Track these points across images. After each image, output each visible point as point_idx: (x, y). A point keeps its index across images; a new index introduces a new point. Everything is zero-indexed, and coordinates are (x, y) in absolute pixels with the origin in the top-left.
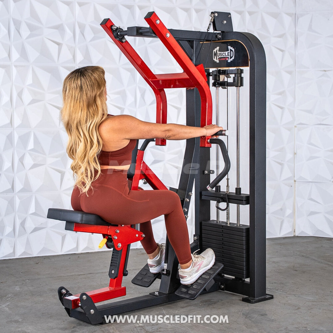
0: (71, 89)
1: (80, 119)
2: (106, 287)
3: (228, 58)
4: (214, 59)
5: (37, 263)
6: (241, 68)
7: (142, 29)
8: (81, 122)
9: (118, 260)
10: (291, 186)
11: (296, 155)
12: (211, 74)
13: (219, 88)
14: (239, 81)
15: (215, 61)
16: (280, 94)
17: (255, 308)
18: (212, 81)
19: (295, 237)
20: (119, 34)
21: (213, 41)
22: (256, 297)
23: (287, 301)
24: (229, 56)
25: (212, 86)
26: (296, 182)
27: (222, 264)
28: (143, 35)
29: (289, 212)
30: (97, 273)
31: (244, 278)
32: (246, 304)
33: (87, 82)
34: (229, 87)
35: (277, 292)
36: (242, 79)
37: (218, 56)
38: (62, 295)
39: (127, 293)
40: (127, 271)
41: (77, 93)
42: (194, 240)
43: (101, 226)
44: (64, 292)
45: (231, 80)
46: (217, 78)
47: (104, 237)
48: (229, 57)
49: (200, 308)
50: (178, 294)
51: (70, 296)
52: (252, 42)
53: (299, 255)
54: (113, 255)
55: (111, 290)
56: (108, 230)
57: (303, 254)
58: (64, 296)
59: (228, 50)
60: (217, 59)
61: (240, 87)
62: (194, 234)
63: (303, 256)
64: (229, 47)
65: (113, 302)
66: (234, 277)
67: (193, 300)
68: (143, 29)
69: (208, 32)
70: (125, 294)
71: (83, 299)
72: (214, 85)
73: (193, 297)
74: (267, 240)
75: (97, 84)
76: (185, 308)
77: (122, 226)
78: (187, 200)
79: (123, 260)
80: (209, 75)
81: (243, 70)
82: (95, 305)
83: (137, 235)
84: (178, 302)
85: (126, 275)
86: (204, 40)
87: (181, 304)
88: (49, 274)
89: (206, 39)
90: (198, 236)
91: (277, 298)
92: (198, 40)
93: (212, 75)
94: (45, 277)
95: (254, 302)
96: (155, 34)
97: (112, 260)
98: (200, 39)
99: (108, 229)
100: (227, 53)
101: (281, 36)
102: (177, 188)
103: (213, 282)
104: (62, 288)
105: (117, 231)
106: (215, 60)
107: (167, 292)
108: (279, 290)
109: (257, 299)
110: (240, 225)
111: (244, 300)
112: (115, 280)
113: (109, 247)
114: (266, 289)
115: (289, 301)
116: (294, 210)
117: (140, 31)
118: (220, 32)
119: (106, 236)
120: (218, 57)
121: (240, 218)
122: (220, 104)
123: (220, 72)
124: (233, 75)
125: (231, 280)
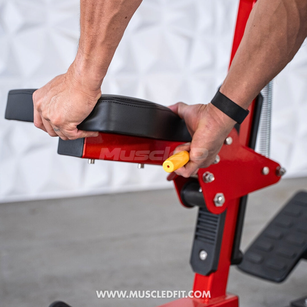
85: (238, 262)
112: (210, 278)
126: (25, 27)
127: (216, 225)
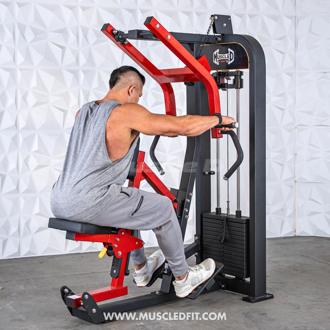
2: (108, 286)
4: (214, 61)
5: (41, 263)
6: (241, 70)
9: (120, 260)
10: (292, 187)
11: (296, 156)
14: (239, 83)
15: (215, 63)
16: (281, 95)
17: (255, 307)
19: (295, 237)
20: (120, 37)
21: (213, 43)
22: (256, 297)
26: (297, 183)
27: (222, 264)
28: (144, 38)
29: (289, 212)
30: (100, 273)
31: (244, 278)
32: (247, 303)
34: (229, 89)
35: (277, 291)
36: (242, 81)
37: (218, 58)
40: (128, 271)
42: (195, 240)
44: (67, 291)
45: (230, 82)
46: (217, 80)
47: (105, 246)
48: (229, 59)
49: (200, 307)
51: (73, 295)
52: (251, 44)
53: (299, 255)
55: (112, 289)
58: (66, 295)
59: (228, 53)
60: (217, 62)
61: (240, 88)
62: (195, 234)
63: (303, 256)
64: (229, 50)
65: (115, 301)
66: (234, 277)
67: (194, 299)
69: (209, 34)
70: (127, 294)
71: (85, 299)
74: (267, 240)
76: (186, 308)
78: (188, 200)
81: (243, 72)
82: (97, 305)
83: (137, 243)
84: (179, 301)
85: (127, 274)
87: (182, 303)
88: (53, 273)
89: (206, 42)
90: (199, 236)
91: (276, 298)
92: (198, 43)
94: (49, 276)
95: (255, 301)
97: (113, 260)
98: (201, 41)
99: (108, 237)
100: (226, 55)
101: (281, 39)
102: (178, 189)
103: (214, 281)
104: (65, 287)
105: (117, 239)
107: (168, 291)
111: (244, 299)
112: (117, 279)
113: (109, 255)
114: (267, 289)
115: (289, 300)
116: (295, 210)
118: (220, 35)
120: (218, 60)
123: (220, 75)
124: (233, 77)
125: (231, 279)
126: (39, 167)
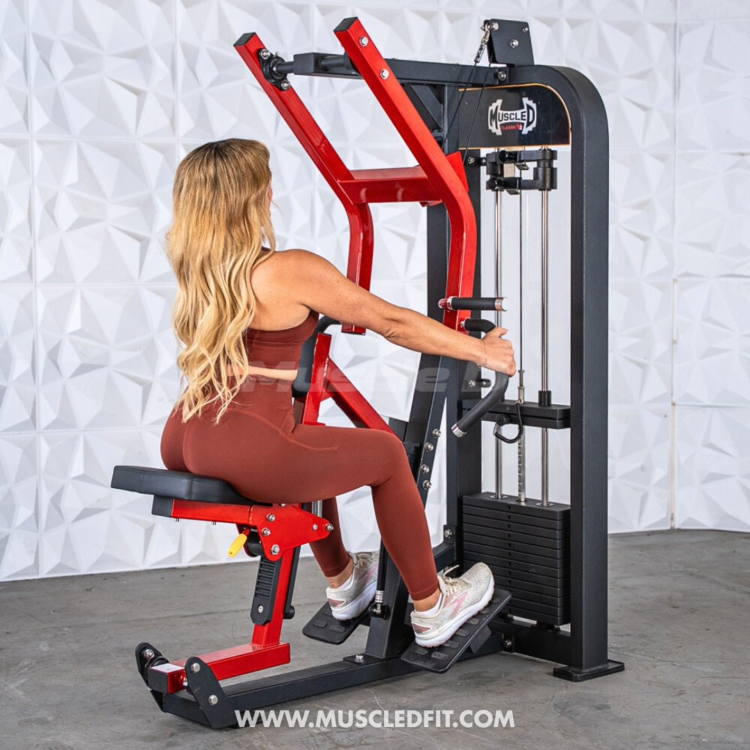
0: (193, 184)
1: (209, 251)
2: (245, 643)
3: (523, 124)
4: (490, 127)
5: (87, 590)
6: (553, 148)
7: (326, 59)
8: (211, 258)
9: (272, 583)
10: (666, 416)
11: (675, 346)
12: (484, 161)
13: (502, 192)
14: (548, 178)
15: (493, 131)
16: (640, 206)
17: (581, 691)
18: (485, 177)
19: (673, 531)
20: (274, 69)
21: (487, 86)
22: (584, 667)
23: (655, 677)
24: (525, 120)
25: (487, 189)
26: (677, 407)
27: (508, 592)
28: (329, 72)
29: (659, 474)
30: (225, 612)
31: (557, 625)
32: (563, 682)
33: (230, 171)
34: (523, 191)
35: (632, 655)
36: (553, 172)
37: (500, 121)
38: (145, 661)
39: (291, 657)
40: (292, 608)
41: (205, 194)
42: (445, 538)
43: (234, 506)
44: (151, 654)
45: (528, 175)
46: (497, 170)
47: (241, 531)
48: (525, 122)
49: (457, 691)
50: (407, 661)
51: (164, 663)
52: (576, 88)
53: (681, 572)
54: (260, 571)
55: (255, 650)
56: (249, 516)
57: (690, 570)
58: (149, 664)
59: (523, 108)
60: (497, 128)
61: (549, 190)
62: (445, 523)
63: (691, 574)
64: (526, 101)
65: (261, 677)
66: (534, 622)
67: (441, 673)
68: (331, 59)
69: (478, 65)
70: (288, 660)
71: (192, 672)
72: (491, 186)
73: (441, 668)
74: (611, 537)
75: (251, 176)
76: (423, 692)
77: (280, 505)
78: (429, 446)
79: (282, 583)
80: (479, 162)
81: (556, 151)
82: (219, 685)
83: (315, 527)
84: (408, 677)
85: (289, 616)
86: (467, 85)
87: (414, 682)
88: (116, 614)
89: (471, 81)
90: (454, 528)
91: (631, 669)
92: (453, 84)
93: (485, 164)
94: (107, 621)
95: (581, 677)
96: (357, 71)
97: (258, 583)
98: (459, 81)
99: (250, 512)
100: (519, 113)
101: (641, 76)
102: (407, 420)
103: (488, 632)
104: (145, 646)
105: (271, 517)
106: (493, 128)
107: (384, 656)
108: (636, 652)
109: (588, 670)
110: (548, 503)
111: (558, 674)
112: (266, 628)
113: (251, 554)
114: (608, 650)
115: (660, 675)
116: (671, 468)
117: (323, 63)
118: (505, 66)
119: (244, 528)
120: (499, 123)
121: (550, 489)
122: (503, 229)
123: (504, 158)
124: (534, 164)
125: (528, 628)
127: (271, 584)
